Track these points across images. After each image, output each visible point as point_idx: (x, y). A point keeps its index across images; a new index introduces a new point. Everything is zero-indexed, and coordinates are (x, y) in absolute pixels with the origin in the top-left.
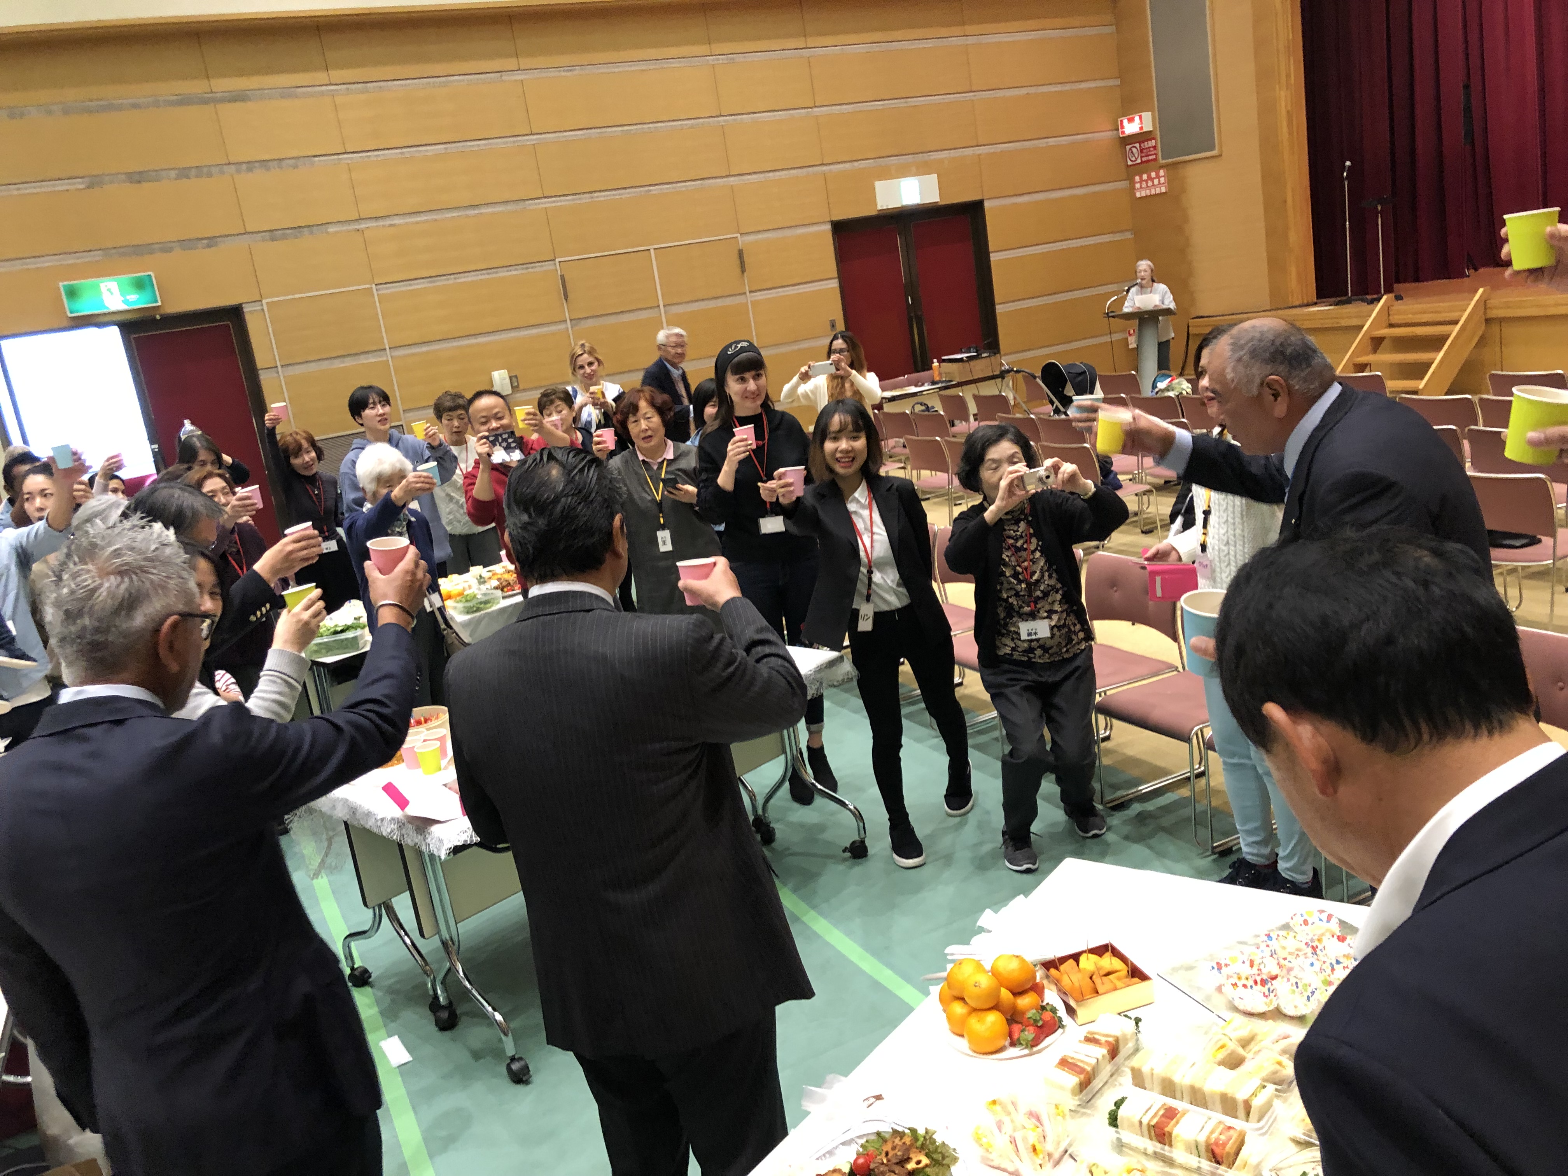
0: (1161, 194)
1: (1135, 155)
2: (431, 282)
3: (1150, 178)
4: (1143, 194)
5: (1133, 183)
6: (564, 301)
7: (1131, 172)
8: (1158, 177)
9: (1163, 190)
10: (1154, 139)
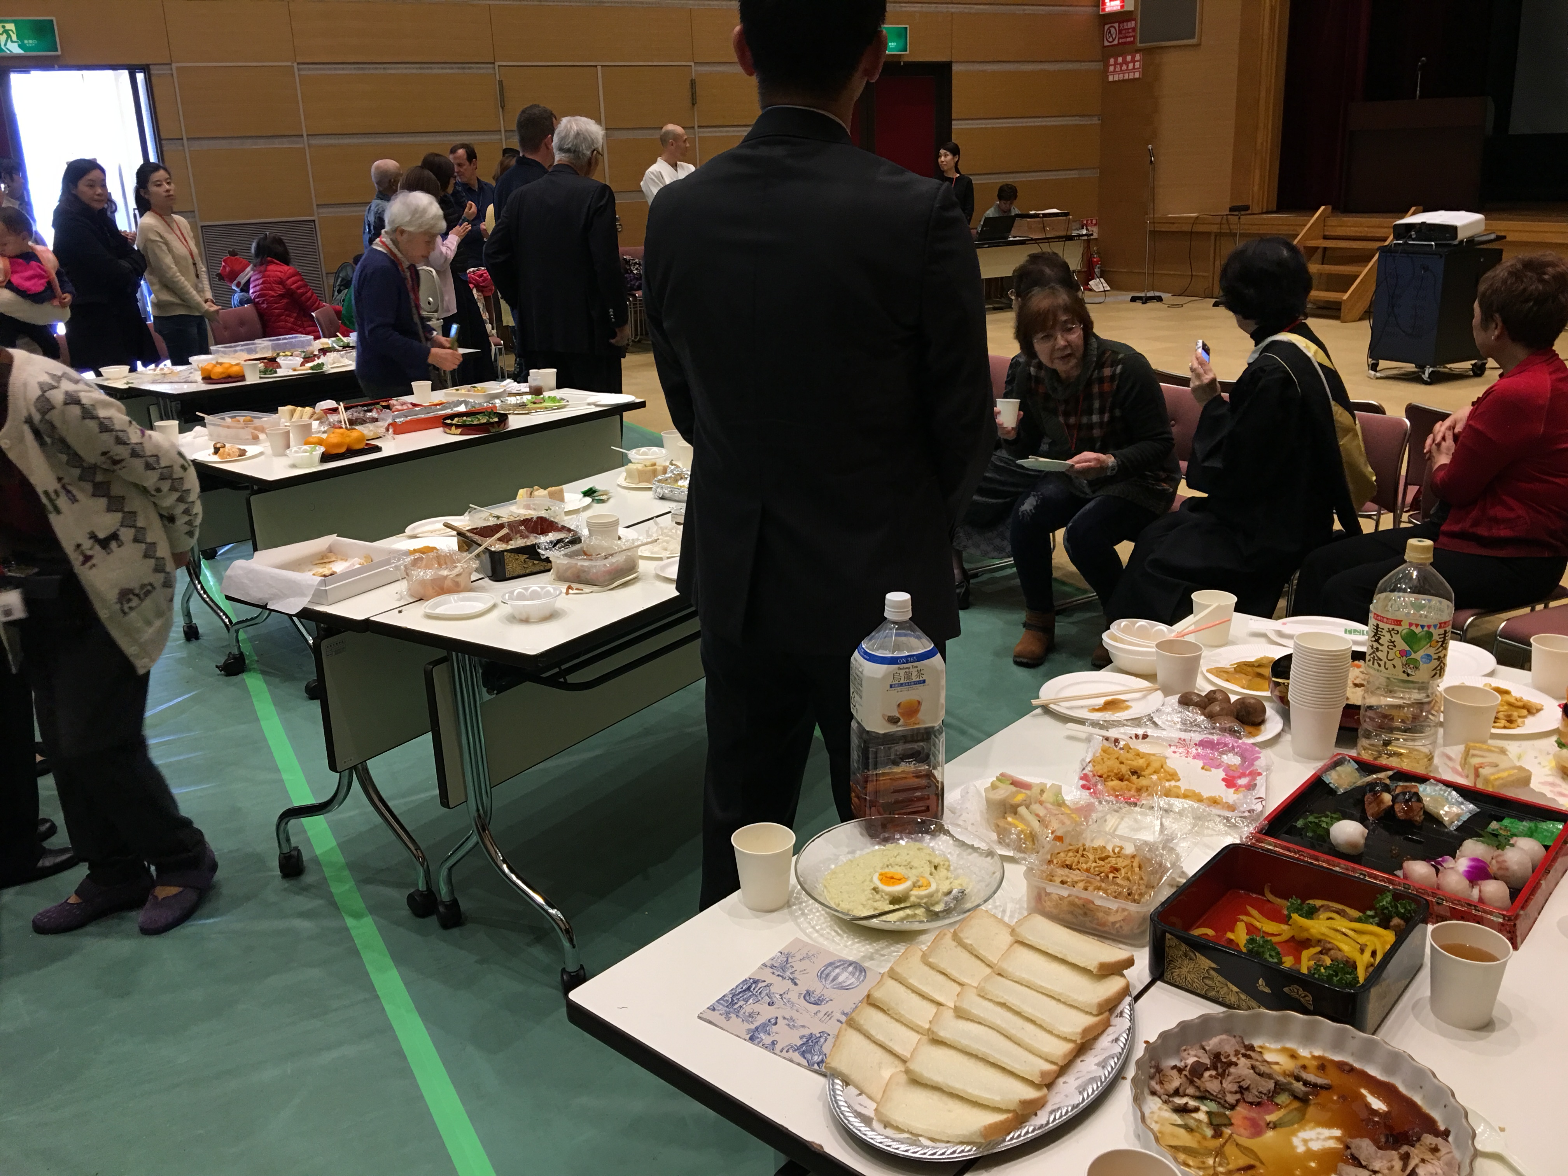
0: (1135, 79)
1: (1113, 37)
2: (359, 69)
3: (1125, 62)
4: (1116, 78)
5: (1107, 65)
6: (501, 110)
7: (1107, 54)
8: (1133, 61)
9: (1137, 75)
10: (1134, 20)
